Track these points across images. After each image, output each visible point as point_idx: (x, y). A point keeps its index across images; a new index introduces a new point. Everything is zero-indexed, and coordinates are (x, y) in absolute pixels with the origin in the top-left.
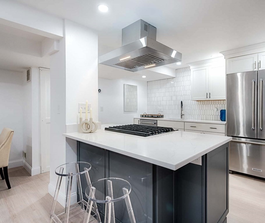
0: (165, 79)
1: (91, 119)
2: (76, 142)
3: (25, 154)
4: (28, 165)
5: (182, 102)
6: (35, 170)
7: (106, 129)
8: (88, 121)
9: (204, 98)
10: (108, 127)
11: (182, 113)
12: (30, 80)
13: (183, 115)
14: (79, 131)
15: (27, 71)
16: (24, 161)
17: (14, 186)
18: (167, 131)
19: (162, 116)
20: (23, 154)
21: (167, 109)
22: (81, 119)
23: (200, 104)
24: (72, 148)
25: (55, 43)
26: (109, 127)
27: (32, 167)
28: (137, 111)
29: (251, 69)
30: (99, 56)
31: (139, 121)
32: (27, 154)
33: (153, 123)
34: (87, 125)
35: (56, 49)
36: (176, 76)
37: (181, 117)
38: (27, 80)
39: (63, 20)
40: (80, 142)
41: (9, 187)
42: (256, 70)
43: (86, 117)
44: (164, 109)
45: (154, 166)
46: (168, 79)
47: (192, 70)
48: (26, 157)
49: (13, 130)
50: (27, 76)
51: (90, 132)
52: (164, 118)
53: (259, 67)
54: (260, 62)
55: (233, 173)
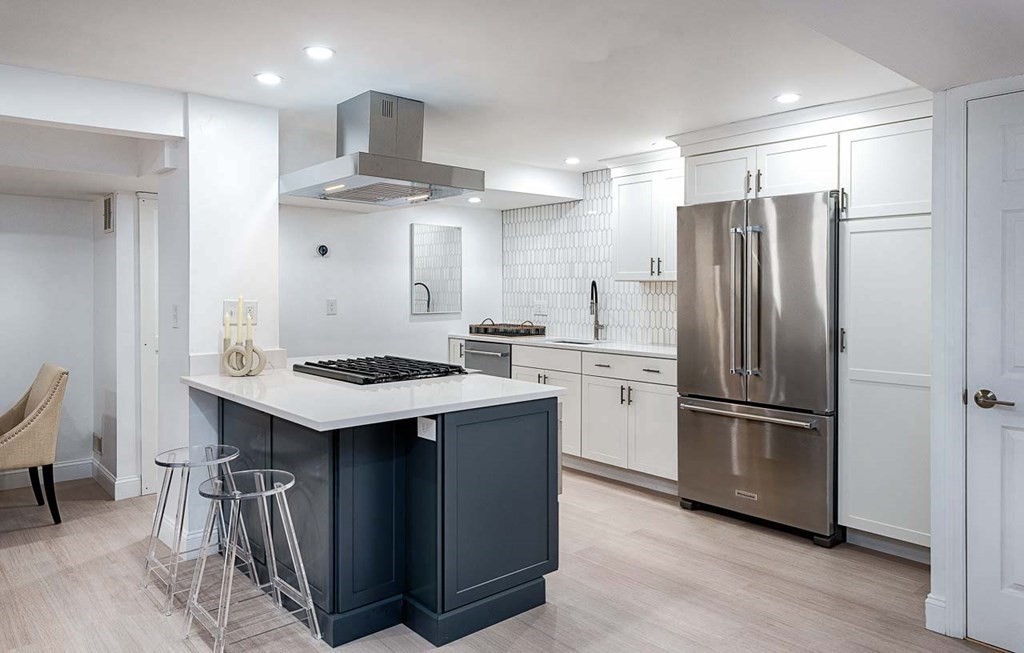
0: (553, 205)
1: (249, 342)
2: (217, 399)
3: (100, 441)
4: (106, 471)
5: (594, 284)
6: (125, 484)
7: (297, 368)
8: (243, 348)
9: (645, 274)
10: (303, 364)
11: (597, 322)
12: (111, 229)
13: (601, 327)
14: (224, 373)
15: (105, 201)
16: (97, 463)
17: (69, 519)
19: (540, 332)
20: (94, 441)
21: (559, 306)
22: (226, 342)
23: (648, 291)
24: (205, 415)
25: (167, 150)
26: (307, 363)
27: (116, 476)
31: (461, 346)
32: (103, 443)
33: (500, 354)
34: (239, 357)
35: (167, 165)
36: (584, 195)
37: (596, 336)
38: (106, 228)
39: (185, 95)
40: (223, 399)
41: (57, 520)
42: (752, 195)
43: (237, 336)
44: (550, 306)
46: (561, 206)
47: (615, 183)
48: (101, 451)
49: (64, 370)
50: (105, 215)
51: (247, 375)
53: (759, 188)
54: (759, 175)
55: (695, 507)
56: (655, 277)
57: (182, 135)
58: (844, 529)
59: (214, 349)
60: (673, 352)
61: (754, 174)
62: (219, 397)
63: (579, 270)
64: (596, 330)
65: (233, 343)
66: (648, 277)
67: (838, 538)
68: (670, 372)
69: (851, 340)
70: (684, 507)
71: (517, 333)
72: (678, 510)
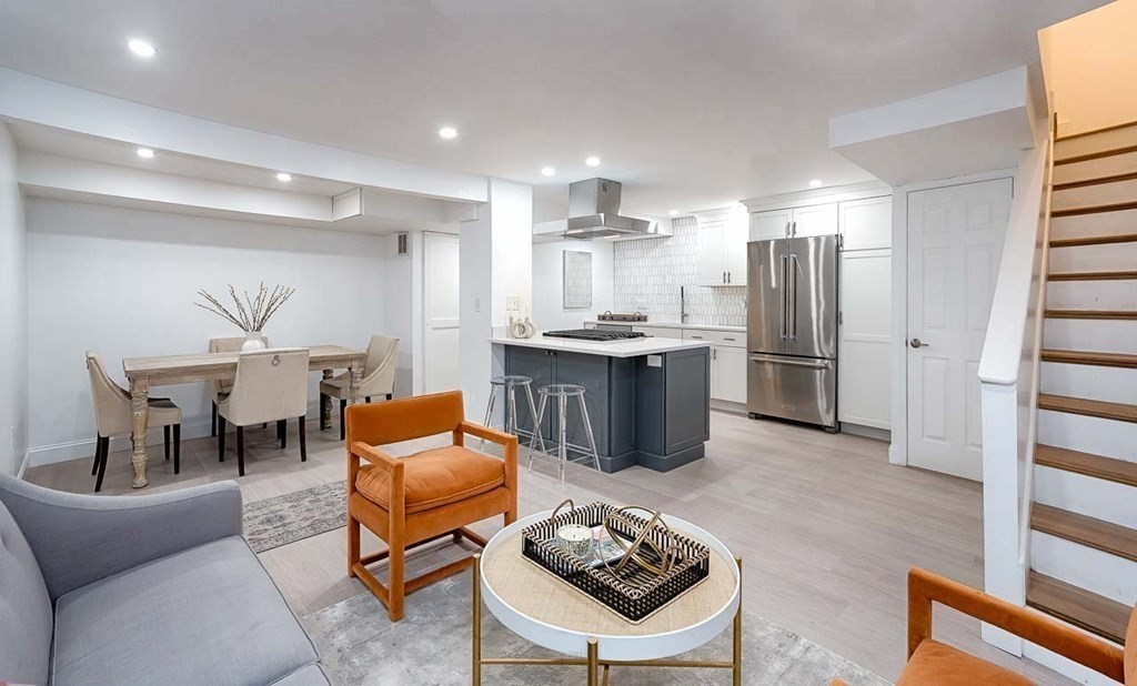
0: (651, 239)
1: (526, 319)
2: (503, 348)
5: (682, 288)
7: (545, 334)
8: (523, 321)
9: (720, 282)
10: (548, 333)
11: (683, 313)
12: (407, 254)
13: (686, 315)
15: (402, 236)
18: (634, 337)
19: (645, 318)
21: (655, 302)
22: (511, 319)
25: (475, 210)
28: (592, 308)
29: (783, 235)
30: (533, 222)
34: (520, 327)
35: (474, 217)
36: (673, 233)
37: (683, 320)
38: (400, 253)
39: (489, 178)
42: (790, 237)
43: (520, 317)
44: (649, 303)
45: (610, 358)
46: (657, 240)
47: (700, 226)
51: (525, 338)
52: (648, 323)
53: (794, 233)
54: (795, 225)
55: (758, 417)
56: (726, 284)
57: (486, 200)
58: (840, 423)
59: (506, 323)
60: (745, 328)
61: (792, 224)
62: (506, 346)
63: (669, 280)
64: (683, 317)
65: (514, 320)
66: (722, 284)
67: (837, 428)
68: (742, 340)
69: (844, 318)
70: (751, 418)
71: (633, 320)
72: (747, 419)
